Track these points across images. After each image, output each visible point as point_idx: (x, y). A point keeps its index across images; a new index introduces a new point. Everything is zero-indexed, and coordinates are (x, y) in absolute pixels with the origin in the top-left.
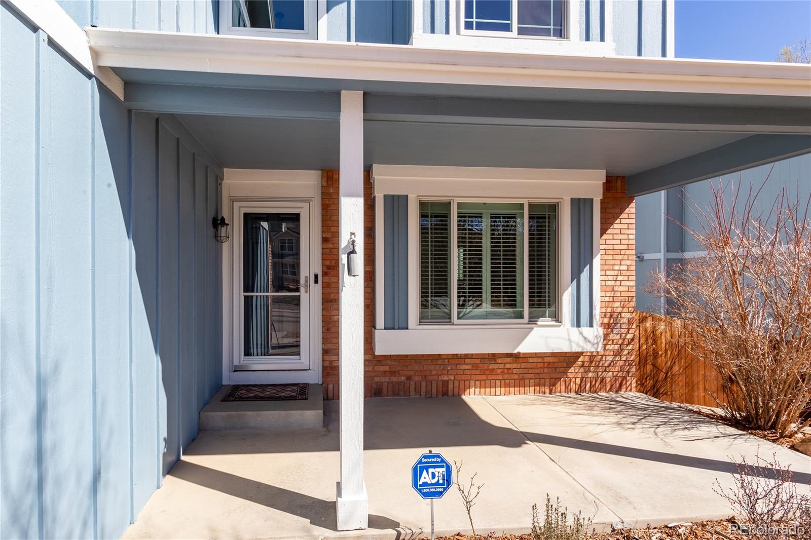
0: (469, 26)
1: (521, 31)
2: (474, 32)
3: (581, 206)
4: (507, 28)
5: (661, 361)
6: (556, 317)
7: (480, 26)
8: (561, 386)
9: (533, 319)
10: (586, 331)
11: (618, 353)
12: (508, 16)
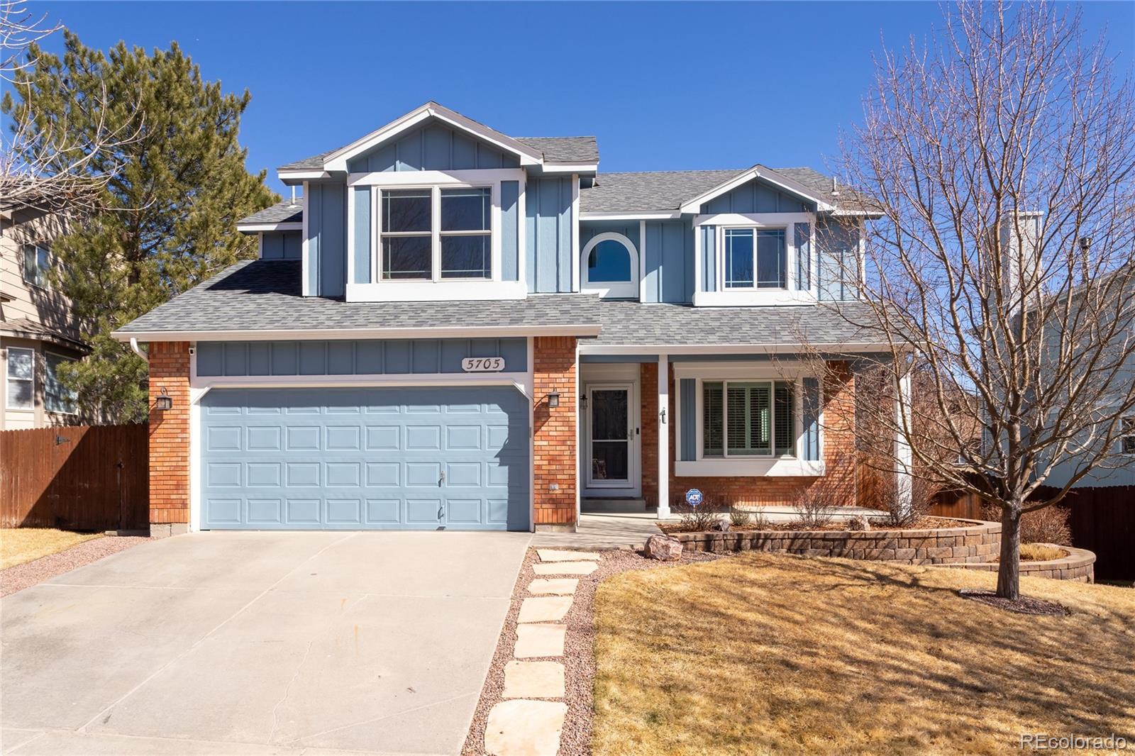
0: (728, 285)
1: (759, 286)
2: (732, 289)
3: (810, 383)
4: (751, 285)
6: (794, 454)
7: (734, 285)
9: (778, 455)
10: (814, 463)
11: (842, 480)
12: (751, 279)
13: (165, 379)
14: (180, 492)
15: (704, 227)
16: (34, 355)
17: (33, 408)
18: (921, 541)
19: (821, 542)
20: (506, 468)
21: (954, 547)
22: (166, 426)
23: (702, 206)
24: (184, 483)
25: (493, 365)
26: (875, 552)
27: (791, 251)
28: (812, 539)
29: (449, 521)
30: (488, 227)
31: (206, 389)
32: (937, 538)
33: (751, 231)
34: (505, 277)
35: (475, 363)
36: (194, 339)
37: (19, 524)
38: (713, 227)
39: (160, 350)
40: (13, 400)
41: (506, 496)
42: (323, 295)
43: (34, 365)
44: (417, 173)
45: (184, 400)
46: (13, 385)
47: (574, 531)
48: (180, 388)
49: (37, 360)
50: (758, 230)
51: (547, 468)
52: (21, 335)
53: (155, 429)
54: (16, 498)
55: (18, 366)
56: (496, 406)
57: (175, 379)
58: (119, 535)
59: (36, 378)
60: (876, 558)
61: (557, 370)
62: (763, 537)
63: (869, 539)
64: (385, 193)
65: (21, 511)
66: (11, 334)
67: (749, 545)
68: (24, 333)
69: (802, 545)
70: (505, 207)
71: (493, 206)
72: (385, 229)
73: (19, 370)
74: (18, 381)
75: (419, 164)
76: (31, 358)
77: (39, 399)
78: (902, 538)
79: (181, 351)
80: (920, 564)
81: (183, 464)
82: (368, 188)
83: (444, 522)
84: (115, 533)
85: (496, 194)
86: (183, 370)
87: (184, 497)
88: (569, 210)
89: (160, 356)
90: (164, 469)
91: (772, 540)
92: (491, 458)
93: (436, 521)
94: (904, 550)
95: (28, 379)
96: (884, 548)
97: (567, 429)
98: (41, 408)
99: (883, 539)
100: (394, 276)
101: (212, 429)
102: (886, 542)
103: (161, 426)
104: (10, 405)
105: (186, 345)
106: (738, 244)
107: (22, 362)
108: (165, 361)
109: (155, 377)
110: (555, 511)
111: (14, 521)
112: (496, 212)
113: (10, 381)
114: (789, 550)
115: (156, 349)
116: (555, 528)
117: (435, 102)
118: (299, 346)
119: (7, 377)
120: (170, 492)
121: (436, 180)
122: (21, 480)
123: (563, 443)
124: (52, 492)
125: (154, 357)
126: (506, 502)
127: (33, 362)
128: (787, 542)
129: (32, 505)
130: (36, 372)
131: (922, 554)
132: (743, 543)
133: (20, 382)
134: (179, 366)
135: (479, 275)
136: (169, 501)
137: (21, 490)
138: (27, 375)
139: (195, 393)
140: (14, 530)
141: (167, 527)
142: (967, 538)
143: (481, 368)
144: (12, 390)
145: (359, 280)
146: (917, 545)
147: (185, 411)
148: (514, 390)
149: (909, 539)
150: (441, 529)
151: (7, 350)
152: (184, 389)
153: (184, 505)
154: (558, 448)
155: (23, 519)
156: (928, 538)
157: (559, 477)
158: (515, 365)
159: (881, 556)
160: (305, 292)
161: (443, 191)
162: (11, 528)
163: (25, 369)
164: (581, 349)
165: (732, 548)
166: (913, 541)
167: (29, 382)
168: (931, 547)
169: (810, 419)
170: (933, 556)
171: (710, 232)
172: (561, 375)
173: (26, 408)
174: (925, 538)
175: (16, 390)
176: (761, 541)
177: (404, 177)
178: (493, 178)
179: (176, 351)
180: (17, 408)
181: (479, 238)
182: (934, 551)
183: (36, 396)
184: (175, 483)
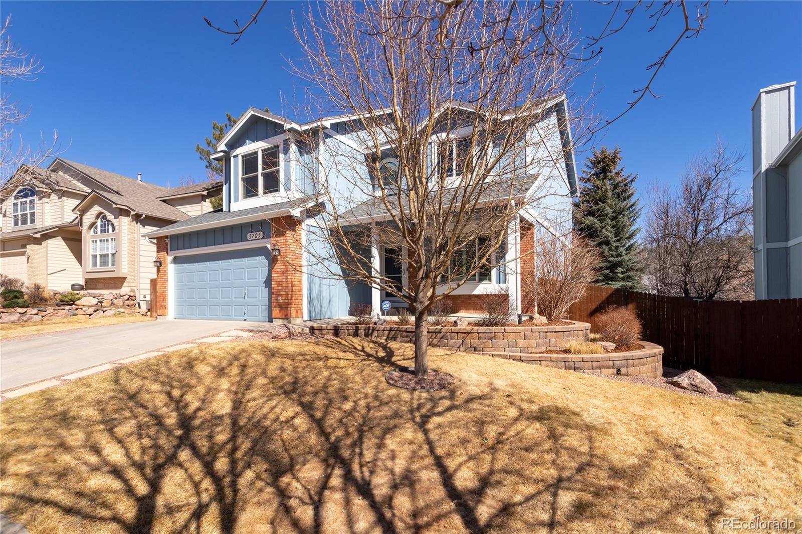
1: (457, 175)
4: (452, 175)
6: (490, 280)
9: (481, 280)
10: (502, 285)
12: (452, 171)
13: (160, 253)
18: (465, 335)
19: (405, 333)
20: (267, 289)
21: (494, 340)
22: (160, 274)
24: (165, 298)
27: (476, 149)
28: (400, 331)
29: (248, 316)
30: (279, 165)
31: (174, 256)
32: (478, 333)
33: (452, 141)
34: (285, 190)
38: (431, 143)
39: (161, 240)
41: (267, 304)
44: (253, 144)
45: (167, 262)
48: (164, 257)
50: (456, 139)
51: (276, 288)
56: (263, 257)
57: (163, 253)
60: (436, 345)
61: (280, 236)
62: (371, 329)
63: (432, 332)
64: (242, 157)
67: (363, 333)
69: (394, 335)
70: (285, 153)
71: (280, 154)
72: (243, 174)
75: (255, 140)
78: (452, 332)
79: (164, 240)
80: (465, 351)
82: (237, 156)
83: (246, 317)
85: (281, 148)
87: (165, 304)
88: (318, 149)
89: (159, 244)
91: (377, 331)
92: (263, 284)
93: (243, 316)
94: (454, 340)
96: (441, 338)
97: (284, 267)
99: (440, 332)
100: (247, 197)
101: (177, 274)
102: (442, 335)
108: (160, 246)
110: (280, 311)
112: (281, 157)
115: (158, 241)
116: (280, 320)
117: (252, 107)
121: (259, 146)
126: (267, 307)
128: (387, 333)
131: (467, 344)
132: (359, 332)
134: (163, 247)
139: (170, 259)
142: (505, 334)
145: (235, 201)
146: (463, 338)
147: (167, 267)
148: (266, 248)
149: (457, 333)
150: (245, 320)
153: (165, 308)
154: (280, 278)
156: (470, 333)
157: (282, 293)
158: (266, 235)
159: (439, 344)
161: (262, 151)
165: (352, 334)
166: (459, 334)
168: (473, 339)
170: (475, 346)
171: (431, 146)
172: (282, 238)
174: (469, 333)
176: (370, 331)
177: (249, 147)
178: (279, 140)
181: (275, 172)
182: (475, 342)
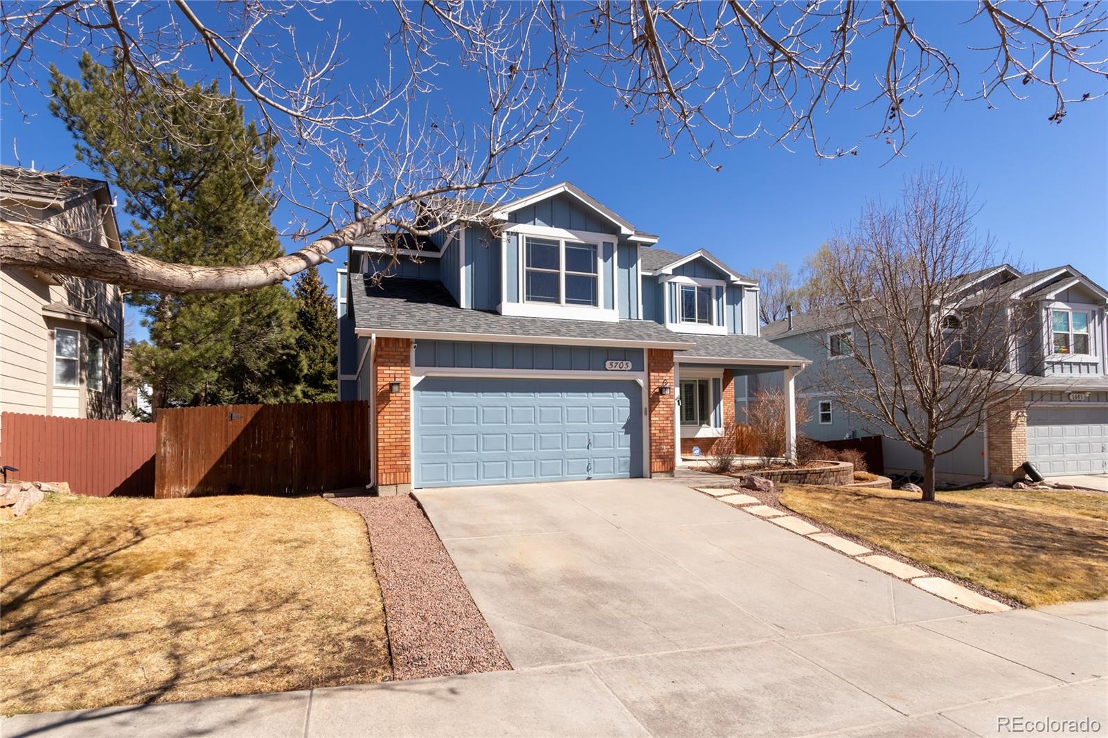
0: (683, 320)
1: (699, 322)
2: (685, 322)
3: (716, 381)
4: (694, 321)
5: (744, 443)
6: (709, 424)
7: (686, 320)
8: (709, 453)
9: (701, 425)
11: (729, 439)
12: (694, 317)
13: (391, 368)
14: (405, 458)
15: (670, 283)
16: (79, 337)
17: (78, 386)
18: (837, 473)
19: (795, 476)
20: (629, 436)
22: (392, 406)
23: (673, 270)
24: (407, 451)
25: (625, 366)
26: (820, 480)
27: (714, 302)
28: (791, 474)
29: (594, 473)
30: (596, 271)
31: (423, 377)
32: (843, 471)
33: (694, 288)
34: (606, 307)
35: (614, 364)
36: (413, 337)
37: (189, 492)
38: (675, 283)
39: (387, 345)
40: (59, 378)
41: (629, 454)
42: (476, 307)
43: (79, 346)
44: (549, 228)
45: (407, 386)
46: (59, 363)
47: (673, 476)
48: (403, 376)
49: (82, 341)
50: (698, 288)
51: (657, 435)
52: (72, 318)
53: (383, 408)
54: (187, 467)
55: (64, 345)
56: (622, 394)
57: (399, 368)
58: (336, 497)
59: (82, 358)
61: (663, 371)
64: (528, 239)
65: (191, 480)
66: (63, 316)
68: (75, 315)
69: (786, 478)
70: (605, 260)
71: (598, 258)
72: (528, 266)
73: (64, 350)
74: (65, 360)
75: (551, 223)
76: (76, 340)
77: (84, 377)
78: (830, 472)
79: (405, 345)
81: (407, 436)
82: (517, 234)
83: (591, 474)
84: (332, 495)
85: (600, 250)
86: (405, 362)
87: (407, 463)
88: (635, 266)
89: (387, 349)
90: (391, 440)
92: (620, 429)
93: (585, 473)
95: (74, 358)
97: (670, 409)
98: (84, 386)
100: (534, 299)
101: (424, 409)
103: (388, 406)
104: (57, 383)
105: (407, 342)
106: (688, 295)
107: (67, 342)
108: (391, 353)
109: (383, 366)
110: (664, 463)
111: (184, 490)
112: (600, 262)
113: (57, 360)
114: (781, 481)
115: (383, 344)
116: (663, 475)
117: (569, 183)
118: (493, 346)
119: (55, 356)
120: (395, 459)
121: (562, 235)
122: (192, 452)
123: (667, 419)
124: (225, 462)
125: (382, 350)
126: (629, 459)
127: (79, 343)
128: (780, 477)
129: (203, 475)
130: (81, 352)
133: (66, 361)
134: (403, 357)
135: (589, 303)
136: (396, 467)
137: (192, 462)
138: (72, 355)
139: (415, 380)
140: (183, 500)
141: (394, 487)
142: (851, 470)
143: (618, 368)
144: (57, 369)
145: (509, 300)
146: (836, 475)
147: (407, 394)
148: (635, 383)
149: (833, 472)
150: (589, 479)
151: (55, 331)
152: (407, 376)
153: (408, 469)
154: (665, 422)
155: (193, 488)
157: (665, 441)
158: (637, 368)
159: (822, 482)
160: (463, 305)
161: (567, 244)
162: (181, 496)
163: (70, 349)
164: (677, 357)
167: (75, 361)
168: (841, 476)
169: (717, 402)
171: (673, 286)
172: (665, 374)
173: (70, 385)
175: (62, 369)
178: (598, 238)
179: (401, 345)
180: (63, 385)
181: (588, 278)
183: (81, 374)
184: (400, 451)
